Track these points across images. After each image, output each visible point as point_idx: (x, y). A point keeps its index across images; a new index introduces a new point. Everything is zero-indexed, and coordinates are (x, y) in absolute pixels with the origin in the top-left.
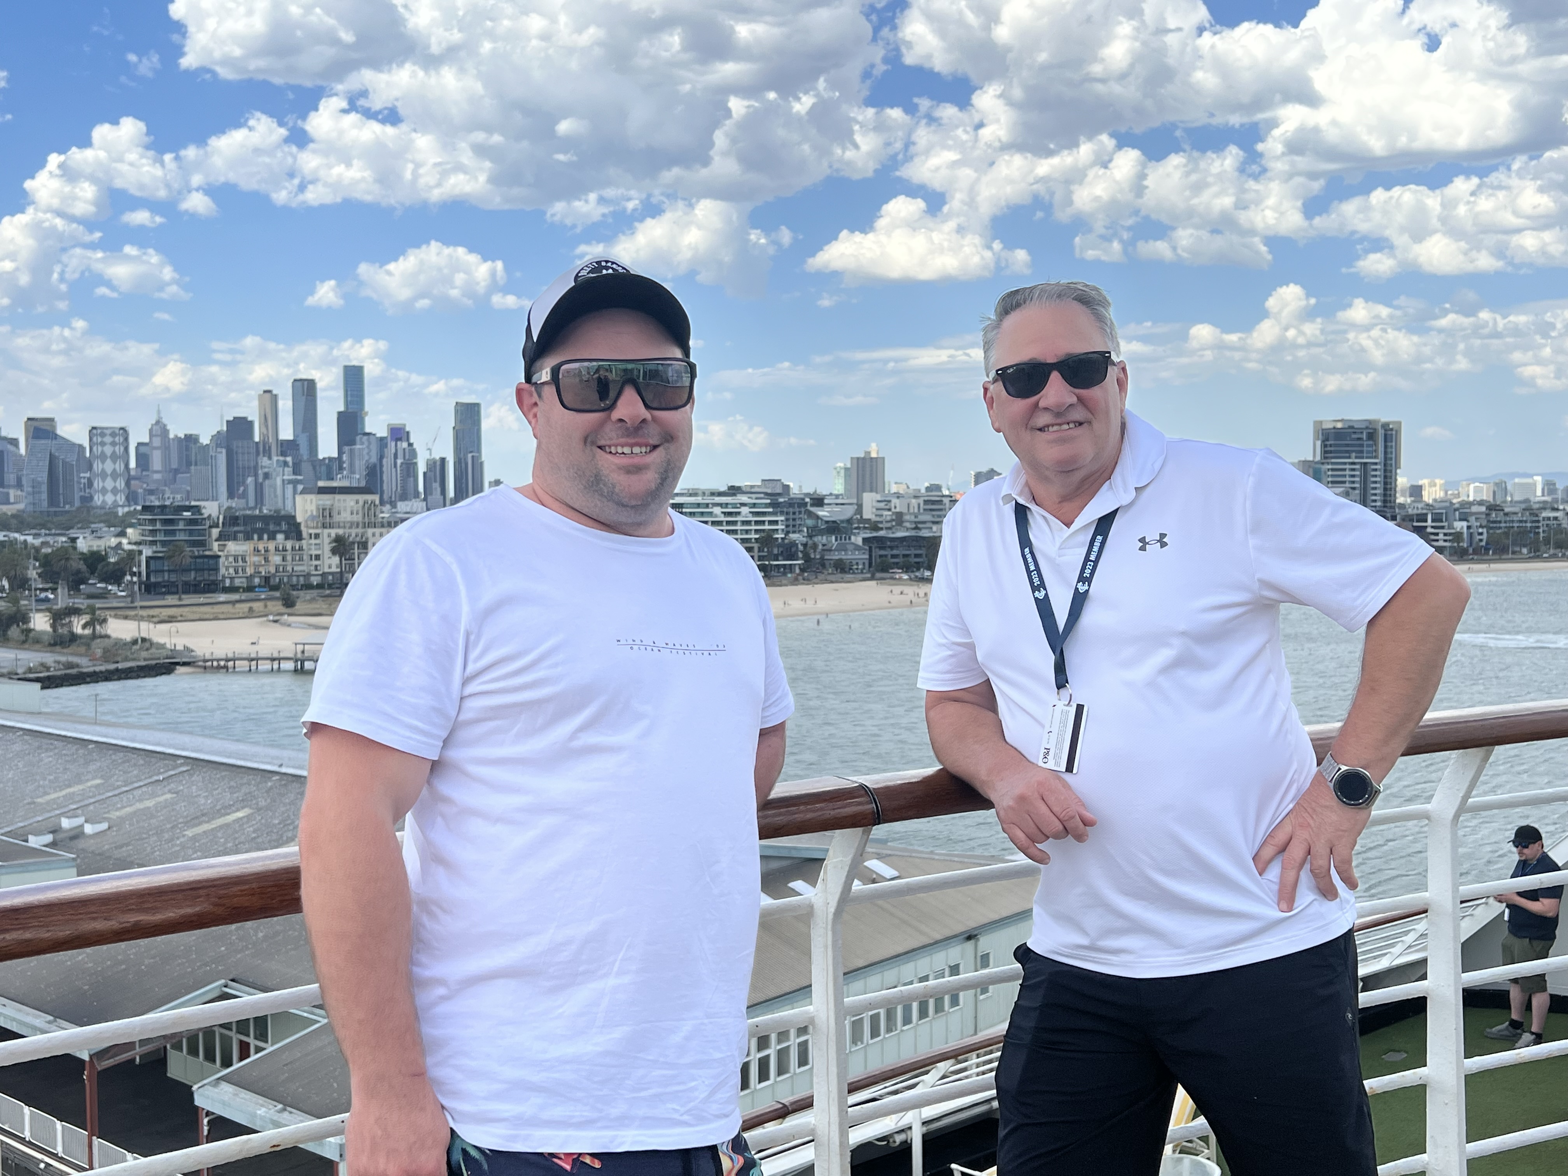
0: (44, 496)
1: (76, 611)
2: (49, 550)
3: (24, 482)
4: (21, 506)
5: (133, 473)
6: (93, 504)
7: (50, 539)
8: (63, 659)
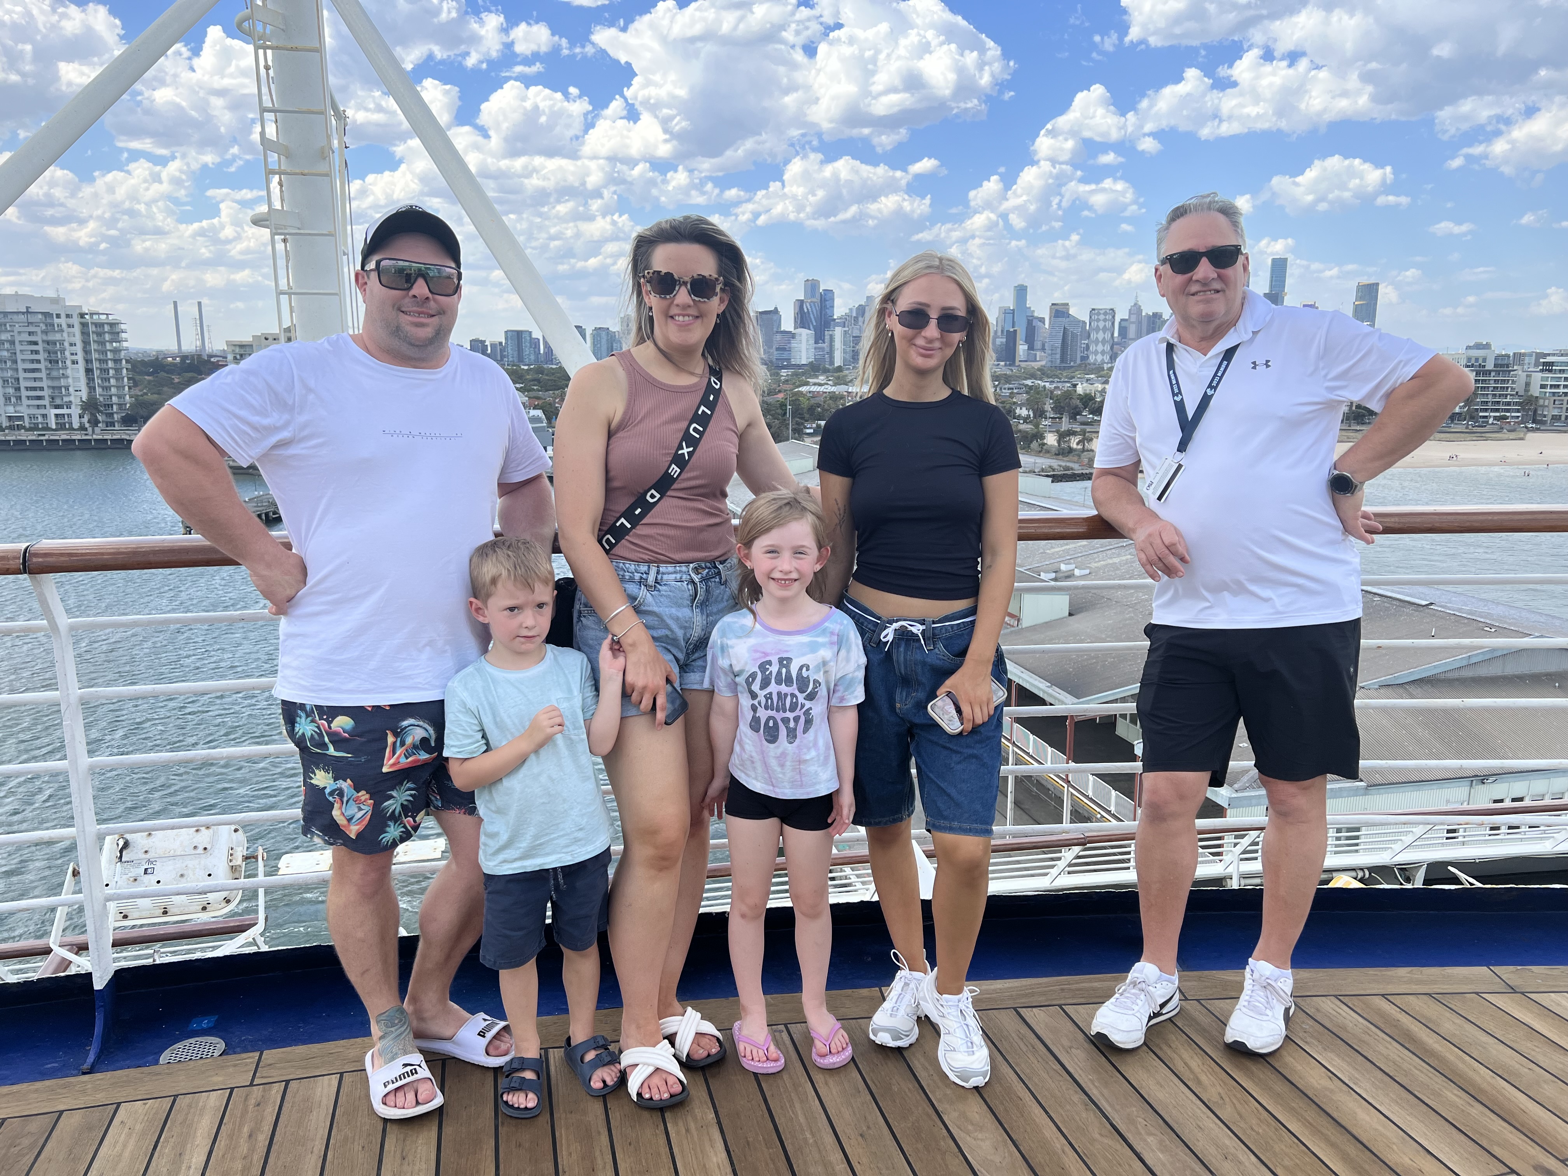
0: (1058, 356)
1: (1074, 433)
2: (1059, 393)
3: (1046, 347)
4: (1043, 363)
5: (1116, 340)
6: (1088, 361)
7: (1060, 385)
8: (1063, 464)
